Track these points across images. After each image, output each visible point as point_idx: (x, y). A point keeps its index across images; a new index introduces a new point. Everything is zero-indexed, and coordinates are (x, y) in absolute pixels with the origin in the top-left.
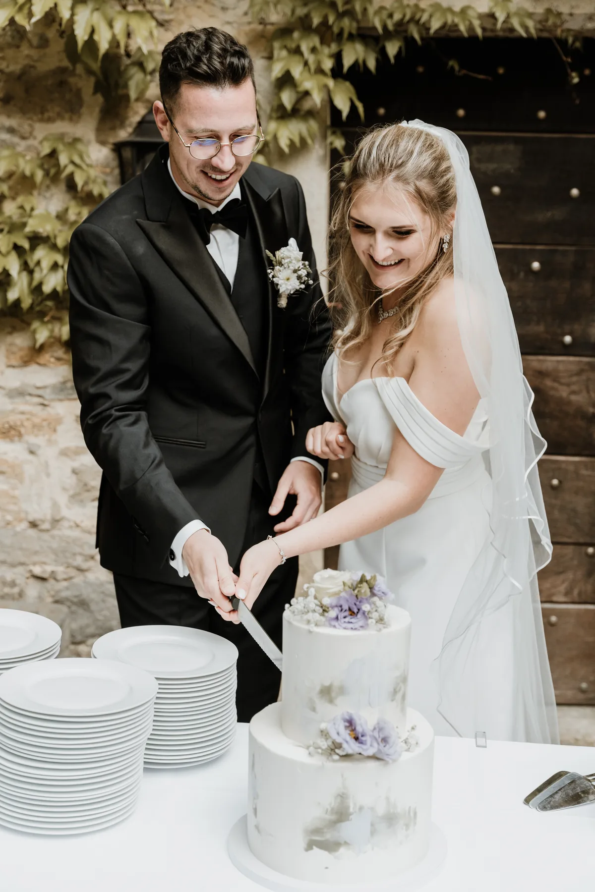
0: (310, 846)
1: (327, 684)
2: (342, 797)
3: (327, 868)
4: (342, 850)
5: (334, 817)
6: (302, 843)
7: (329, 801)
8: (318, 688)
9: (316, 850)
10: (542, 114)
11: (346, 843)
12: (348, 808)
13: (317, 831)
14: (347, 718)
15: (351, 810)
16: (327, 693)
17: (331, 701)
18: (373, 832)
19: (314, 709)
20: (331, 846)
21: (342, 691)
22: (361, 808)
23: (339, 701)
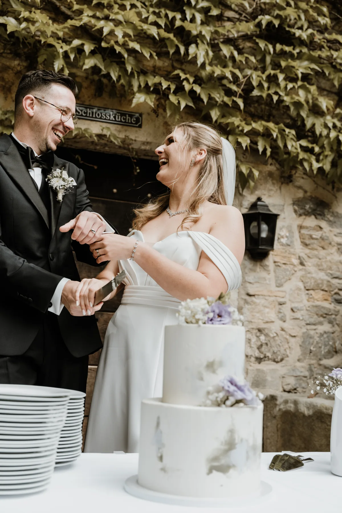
0: (210, 471)
1: (211, 360)
2: (232, 431)
3: (222, 486)
4: (231, 471)
5: (226, 447)
6: (205, 470)
7: (223, 436)
8: (205, 364)
9: (215, 472)
10: (115, 191)
11: (234, 466)
12: (234, 440)
13: (216, 459)
14: (229, 379)
15: (237, 441)
16: (211, 366)
17: (214, 372)
18: (248, 458)
19: (202, 379)
20: (224, 469)
21: (221, 364)
22: (242, 440)
23: (219, 371)
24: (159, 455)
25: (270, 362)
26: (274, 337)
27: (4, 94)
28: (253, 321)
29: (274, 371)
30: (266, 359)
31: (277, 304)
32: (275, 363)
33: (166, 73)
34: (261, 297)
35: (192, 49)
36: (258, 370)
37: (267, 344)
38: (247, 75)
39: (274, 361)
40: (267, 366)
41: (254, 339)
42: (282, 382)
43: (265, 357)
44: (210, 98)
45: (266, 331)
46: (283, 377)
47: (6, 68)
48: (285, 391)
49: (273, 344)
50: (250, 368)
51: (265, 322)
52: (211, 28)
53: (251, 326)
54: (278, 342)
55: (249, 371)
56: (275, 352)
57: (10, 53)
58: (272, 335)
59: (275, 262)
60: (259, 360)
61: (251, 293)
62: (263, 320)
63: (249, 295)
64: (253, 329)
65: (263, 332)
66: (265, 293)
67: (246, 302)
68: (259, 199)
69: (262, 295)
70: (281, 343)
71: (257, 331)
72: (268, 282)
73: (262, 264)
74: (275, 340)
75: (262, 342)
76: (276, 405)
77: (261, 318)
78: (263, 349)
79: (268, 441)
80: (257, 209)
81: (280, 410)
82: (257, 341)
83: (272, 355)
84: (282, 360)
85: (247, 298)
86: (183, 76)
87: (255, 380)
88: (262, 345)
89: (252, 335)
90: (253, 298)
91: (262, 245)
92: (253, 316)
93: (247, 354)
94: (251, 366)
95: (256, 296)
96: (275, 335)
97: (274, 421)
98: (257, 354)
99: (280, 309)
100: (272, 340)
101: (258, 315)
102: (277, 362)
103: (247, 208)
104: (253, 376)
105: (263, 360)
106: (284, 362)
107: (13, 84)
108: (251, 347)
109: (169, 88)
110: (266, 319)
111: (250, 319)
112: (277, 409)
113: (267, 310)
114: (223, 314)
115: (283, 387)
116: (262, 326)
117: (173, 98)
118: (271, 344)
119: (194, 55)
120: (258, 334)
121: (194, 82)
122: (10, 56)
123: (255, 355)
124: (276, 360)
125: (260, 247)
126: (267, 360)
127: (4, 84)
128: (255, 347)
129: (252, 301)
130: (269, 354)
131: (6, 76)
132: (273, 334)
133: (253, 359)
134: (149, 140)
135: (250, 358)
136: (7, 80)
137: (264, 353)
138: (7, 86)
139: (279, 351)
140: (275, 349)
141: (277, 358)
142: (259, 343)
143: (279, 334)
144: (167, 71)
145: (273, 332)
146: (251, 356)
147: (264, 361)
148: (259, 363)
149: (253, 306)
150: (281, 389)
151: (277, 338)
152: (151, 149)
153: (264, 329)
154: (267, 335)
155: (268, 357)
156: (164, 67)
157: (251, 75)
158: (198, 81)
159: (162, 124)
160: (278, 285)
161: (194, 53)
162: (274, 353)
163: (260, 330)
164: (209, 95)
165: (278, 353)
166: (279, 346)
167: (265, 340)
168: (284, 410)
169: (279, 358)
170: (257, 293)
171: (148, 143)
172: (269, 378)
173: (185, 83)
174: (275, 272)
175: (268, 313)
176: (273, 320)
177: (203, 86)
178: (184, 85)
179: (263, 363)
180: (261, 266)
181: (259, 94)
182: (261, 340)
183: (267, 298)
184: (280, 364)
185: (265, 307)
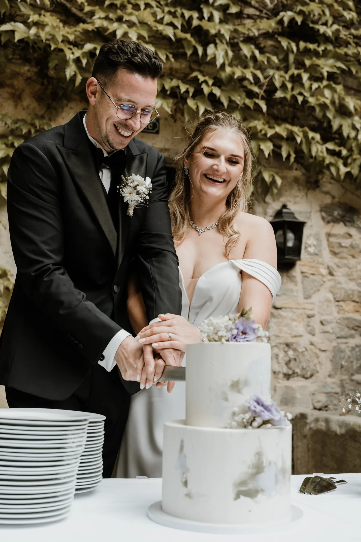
0: (237, 497)
1: (236, 379)
2: (259, 454)
3: (250, 511)
4: (260, 496)
5: (254, 471)
6: (232, 495)
7: (251, 459)
8: (229, 383)
9: (242, 497)
11: (262, 490)
12: (262, 463)
13: (243, 483)
14: (255, 399)
15: (265, 464)
16: (236, 386)
17: (239, 391)
18: (277, 482)
19: (226, 399)
20: (251, 494)
21: (246, 383)
22: (270, 463)
23: (245, 390)
24: (184, 480)
25: (300, 378)
26: (303, 352)
27: (14, 101)
28: (280, 335)
29: (303, 387)
30: (295, 375)
31: (305, 316)
32: (304, 380)
33: (183, 75)
34: (288, 310)
35: (211, 49)
36: (287, 387)
37: (295, 360)
38: (269, 76)
39: (304, 377)
40: (296, 383)
41: (281, 355)
42: (312, 400)
43: (294, 373)
44: (231, 101)
45: (295, 346)
46: (313, 394)
47: (15, 75)
48: (315, 408)
49: (302, 359)
50: (278, 385)
51: (292, 336)
52: (230, 27)
53: (278, 341)
54: (308, 357)
55: (277, 389)
56: (304, 367)
57: (20, 59)
58: (300, 350)
59: (302, 273)
60: (288, 376)
61: (278, 305)
62: (290, 334)
63: (275, 308)
64: (280, 343)
65: (291, 346)
66: (293, 305)
67: (272, 315)
68: (284, 206)
69: (290, 308)
70: (310, 358)
71: (284, 346)
72: (295, 293)
73: (289, 275)
74: (304, 355)
75: (289, 357)
76: (306, 424)
77: (289, 332)
78: (292, 364)
79: (299, 461)
80: (282, 217)
81: (310, 428)
82: (285, 356)
83: (301, 371)
84: (312, 376)
85: (274, 311)
86: (201, 78)
87: (284, 398)
88: (290, 361)
89: (280, 350)
90: (280, 312)
91: (289, 255)
92: (280, 330)
93: (275, 370)
94: (279, 383)
95: (283, 309)
96: (304, 349)
97: (305, 441)
98: (285, 370)
99: (309, 322)
100: (300, 356)
101: (285, 329)
102: (307, 378)
103: (271, 216)
104: (282, 393)
105: (291, 376)
106: (313, 378)
107: (23, 91)
108: (279, 363)
109: (187, 92)
110: (294, 333)
111: (277, 333)
112: (308, 427)
113: (295, 323)
114: (248, 331)
115: (313, 405)
116: (290, 340)
117: (191, 103)
118: (299, 359)
119: (213, 56)
120: (286, 349)
121: (213, 84)
122: (20, 62)
123: (283, 371)
124: (306, 376)
125: (287, 257)
126: (296, 377)
127: (13, 91)
128: (283, 363)
129: (279, 315)
130: (298, 370)
131: (16, 83)
132: (301, 348)
133: (281, 376)
134: (167, 147)
135: (278, 374)
136: (17, 87)
137: (293, 368)
138: (17, 93)
139: (309, 366)
140: (305, 365)
141: (307, 374)
142: (287, 359)
143: (308, 348)
144: (184, 73)
145: (302, 346)
146: (279, 372)
147: (293, 377)
148: (288, 379)
149: (280, 320)
150: (312, 407)
151: (306, 353)
152: (169, 156)
153: (292, 344)
154: (295, 350)
155: (297, 373)
156: (181, 69)
157: (273, 76)
158: (218, 83)
159: (180, 129)
160: (306, 297)
161: (213, 54)
162: (303, 369)
163: (288, 345)
164: (230, 98)
165: (308, 368)
166: (309, 361)
167: (294, 355)
168: (315, 428)
169: (309, 374)
170: (284, 306)
171: (166, 150)
172: (298, 396)
173: (204, 86)
174: (302, 282)
175: (296, 326)
176: (301, 334)
177: (223, 88)
178: (203, 89)
179: (291, 380)
180: (288, 277)
181: (282, 95)
182: (290, 355)
183: (295, 310)
184: (310, 380)
185: (293, 320)
